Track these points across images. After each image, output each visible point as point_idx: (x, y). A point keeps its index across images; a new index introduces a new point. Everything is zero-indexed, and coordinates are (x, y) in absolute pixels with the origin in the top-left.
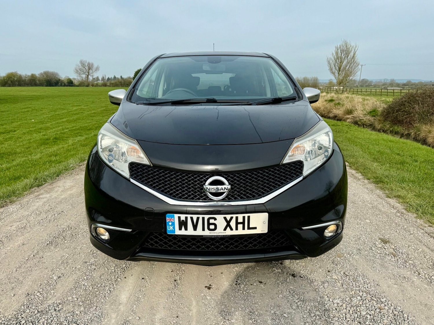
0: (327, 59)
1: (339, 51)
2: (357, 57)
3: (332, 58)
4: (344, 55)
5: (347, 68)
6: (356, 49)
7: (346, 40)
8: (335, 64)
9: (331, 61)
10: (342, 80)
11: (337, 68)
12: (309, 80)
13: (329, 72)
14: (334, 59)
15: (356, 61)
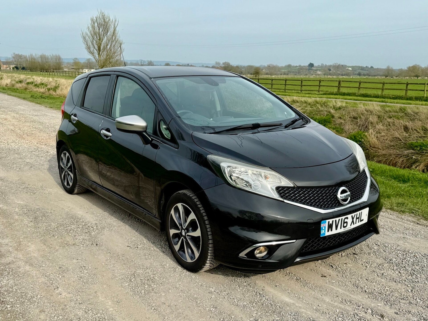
0: (82, 34)
1: (96, 24)
2: (119, 33)
3: (88, 33)
4: (102, 31)
5: (108, 47)
6: (116, 24)
7: (103, 12)
8: (93, 41)
9: (87, 37)
10: (104, 63)
11: (96, 47)
12: (48, 58)
13: (86, 52)
14: (91, 35)
15: (118, 38)
